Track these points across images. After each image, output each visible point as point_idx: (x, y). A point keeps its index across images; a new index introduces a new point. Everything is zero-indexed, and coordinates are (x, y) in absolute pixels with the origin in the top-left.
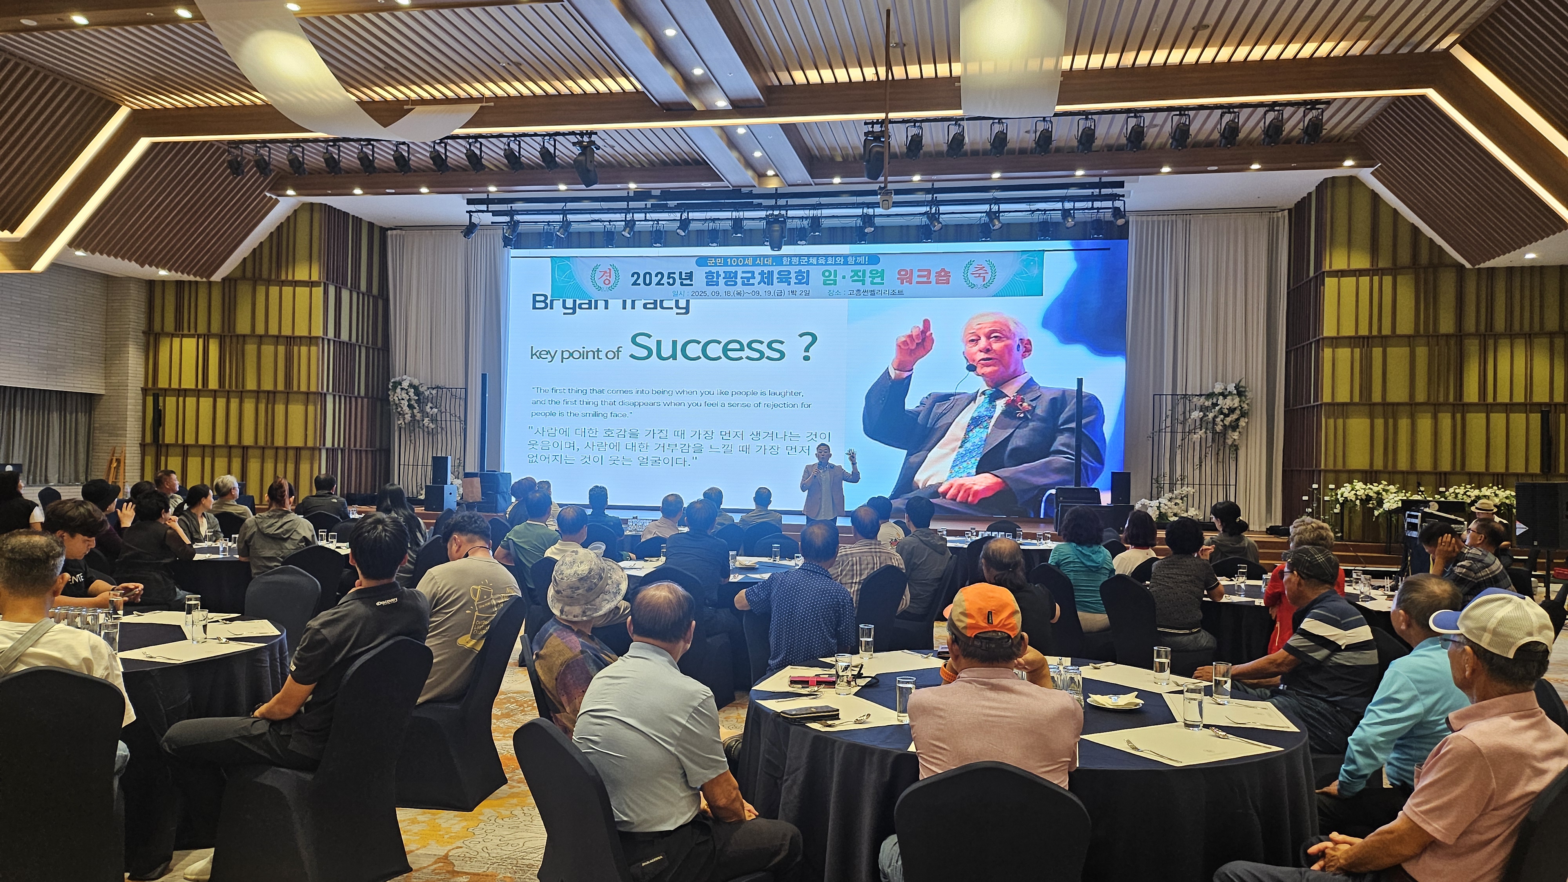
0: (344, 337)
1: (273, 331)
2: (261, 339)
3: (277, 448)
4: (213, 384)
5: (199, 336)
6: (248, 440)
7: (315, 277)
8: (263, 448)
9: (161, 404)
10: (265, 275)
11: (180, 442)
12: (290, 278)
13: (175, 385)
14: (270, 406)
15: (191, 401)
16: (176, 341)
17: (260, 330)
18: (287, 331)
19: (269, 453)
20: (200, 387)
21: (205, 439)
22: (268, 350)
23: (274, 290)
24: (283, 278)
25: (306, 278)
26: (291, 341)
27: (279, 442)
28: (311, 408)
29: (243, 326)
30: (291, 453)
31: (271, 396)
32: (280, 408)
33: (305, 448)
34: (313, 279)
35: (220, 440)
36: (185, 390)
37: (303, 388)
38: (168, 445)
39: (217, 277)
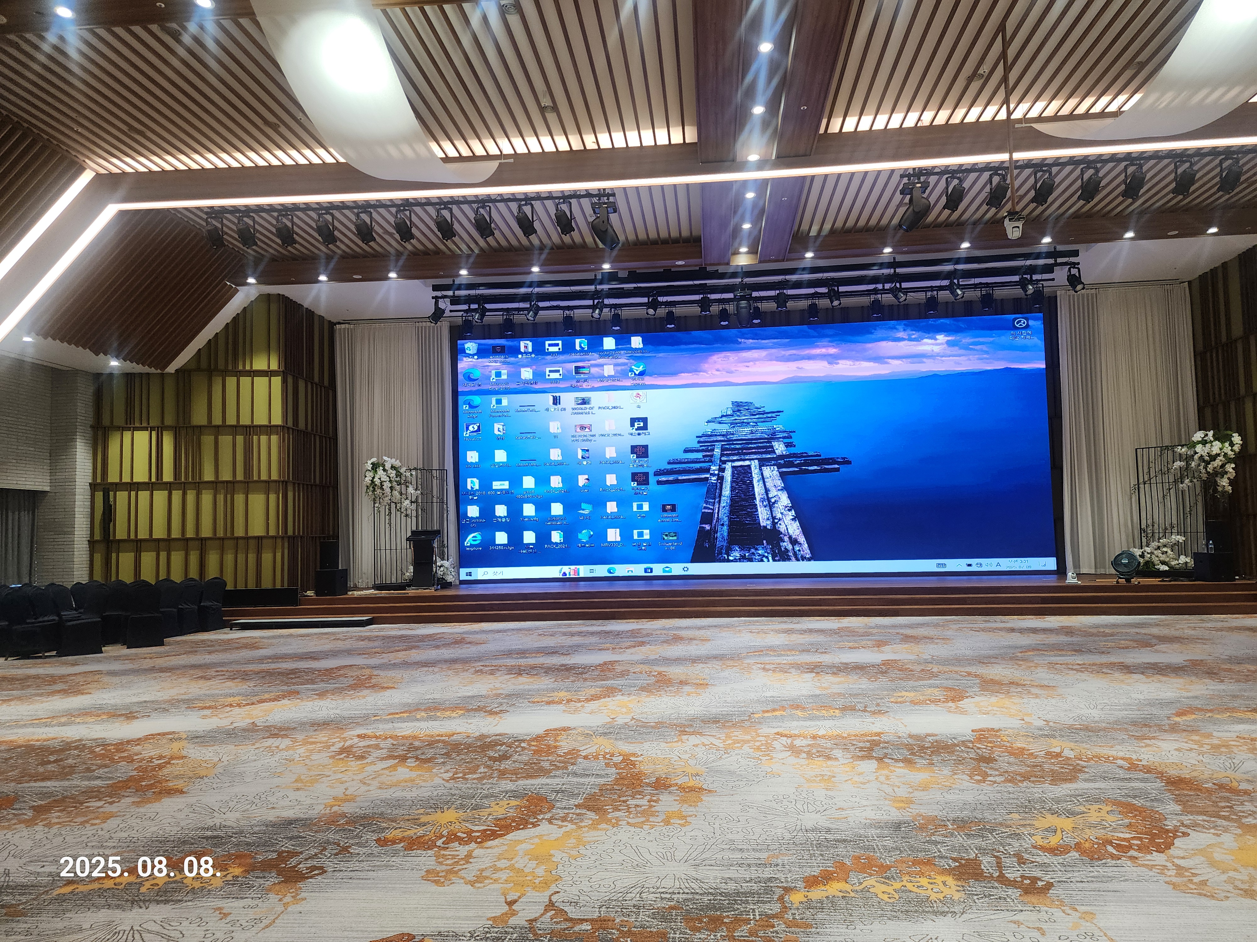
0: (302, 425)
1: (231, 420)
2: (218, 430)
3: (237, 538)
4: (168, 476)
5: (152, 429)
6: (206, 532)
7: (274, 366)
8: (222, 539)
9: (111, 499)
10: (221, 365)
11: (132, 536)
12: (248, 368)
13: (126, 479)
14: (229, 496)
15: (144, 495)
16: (127, 435)
17: (217, 420)
18: (245, 420)
19: (229, 544)
20: (153, 480)
21: (159, 533)
22: (225, 440)
23: (231, 382)
24: (241, 368)
25: (265, 367)
26: (251, 430)
27: (239, 532)
28: (272, 497)
29: (199, 418)
30: (252, 543)
31: (231, 487)
32: (239, 498)
33: (267, 537)
34: (271, 368)
35: (176, 534)
36: (138, 483)
37: (264, 477)
38: (120, 541)
39: (171, 369)
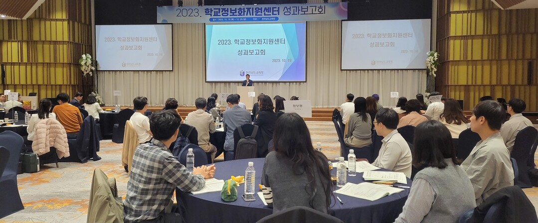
0: (77, 41)
1: (48, 39)
2: (44, 42)
3: (52, 85)
4: (25, 60)
5: (18, 41)
6: (40, 82)
7: (64, 17)
8: (47, 85)
9: (4, 69)
10: (44, 16)
11: (13, 83)
12: (54, 18)
13: (10, 61)
14: (48, 69)
15: (16, 67)
16: (9, 44)
17: (43, 39)
18: (54, 39)
19: (49, 87)
20: (20, 62)
21: (23, 82)
22: (46, 46)
23: (48, 23)
24: (51, 18)
25: (61, 18)
26: (56, 43)
27: (53, 83)
28: (65, 69)
29: (36, 37)
30: (58, 87)
31: (49, 64)
32: (52, 69)
33: (63, 85)
34: (63, 18)
35: (29, 82)
36: (14, 63)
37: (61, 62)
38: (8, 85)
39: (25, 18)
